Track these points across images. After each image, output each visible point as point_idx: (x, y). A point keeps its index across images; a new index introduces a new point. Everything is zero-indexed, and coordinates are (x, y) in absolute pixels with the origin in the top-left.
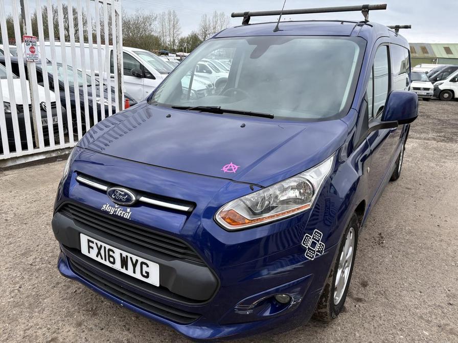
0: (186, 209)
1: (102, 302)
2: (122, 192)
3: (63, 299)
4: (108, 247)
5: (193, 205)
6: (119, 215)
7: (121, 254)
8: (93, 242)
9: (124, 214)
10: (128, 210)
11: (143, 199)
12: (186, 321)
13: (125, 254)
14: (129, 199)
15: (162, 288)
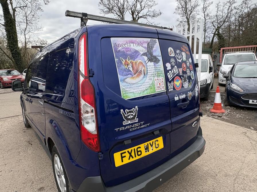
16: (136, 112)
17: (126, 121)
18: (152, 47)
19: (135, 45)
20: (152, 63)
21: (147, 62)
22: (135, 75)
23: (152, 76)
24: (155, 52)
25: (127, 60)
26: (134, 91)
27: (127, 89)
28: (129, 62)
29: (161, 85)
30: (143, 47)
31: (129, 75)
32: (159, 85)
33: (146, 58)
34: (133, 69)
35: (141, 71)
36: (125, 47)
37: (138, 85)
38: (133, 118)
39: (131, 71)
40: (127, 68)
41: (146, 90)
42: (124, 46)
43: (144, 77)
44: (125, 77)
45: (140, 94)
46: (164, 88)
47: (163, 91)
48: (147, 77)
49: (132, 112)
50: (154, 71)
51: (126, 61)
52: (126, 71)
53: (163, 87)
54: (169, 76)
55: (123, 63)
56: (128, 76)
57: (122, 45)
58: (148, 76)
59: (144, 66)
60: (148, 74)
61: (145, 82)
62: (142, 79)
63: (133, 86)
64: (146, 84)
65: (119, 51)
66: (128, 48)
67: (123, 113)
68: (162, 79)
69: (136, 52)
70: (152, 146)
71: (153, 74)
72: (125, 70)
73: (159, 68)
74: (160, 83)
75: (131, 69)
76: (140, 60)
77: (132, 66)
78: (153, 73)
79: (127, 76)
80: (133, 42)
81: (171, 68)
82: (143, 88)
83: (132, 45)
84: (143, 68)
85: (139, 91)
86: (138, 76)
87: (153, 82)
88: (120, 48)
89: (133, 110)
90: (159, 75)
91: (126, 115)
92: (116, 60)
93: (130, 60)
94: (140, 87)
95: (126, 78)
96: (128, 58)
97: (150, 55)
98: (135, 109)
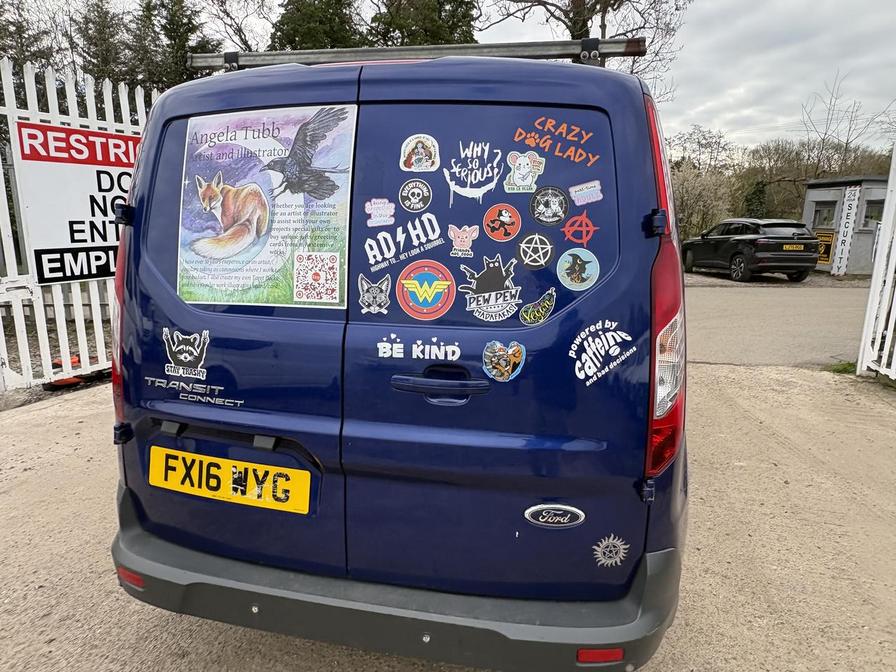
16: (203, 348)
17: (173, 365)
18: (315, 140)
19: (250, 133)
20: (300, 198)
21: (276, 192)
22: (225, 231)
23: (289, 241)
24: (326, 155)
25: (214, 185)
26: (214, 282)
27: (195, 273)
28: (218, 190)
29: (322, 281)
30: (280, 141)
31: (209, 231)
32: (311, 281)
33: (277, 177)
34: (224, 213)
35: (248, 220)
36: (217, 142)
37: (231, 266)
38: (193, 365)
39: (216, 219)
40: (208, 209)
41: (256, 287)
42: (216, 140)
43: (254, 244)
44: (196, 235)
45: (231, 295)
46: (337, 294)
47: (331, 304)
48: (268, 243)
49: (192, 345)
50: (300, 225)
51: (209, 186)
52: (201, 218)
53: (333, 290)
54: (370, 254)
55: (200, 191)
56: (205, 232)
57: (213, 136)
58: (270, 241)
59: (263, 205)
60: (273, 233)
61: (257, 259)
62: (246, 250)
63: (214, 266)
64: (258, 266)
65: (200, 155)
66: (227, 146)
67: (168, 340)
68: (333, 259)
69: (250, 157)
70: (260, 482)
71: (292, 238)
72: (199, 215)
73: (324, 218)
74: (316, 274)
75: (218, 213)
76: (254, 186)
77: (223, 205)
78: (292, 233)
79: (202, 234)
80: (244, 126)
81: (392, 221)
82: (246, 278)
83: (241, 134)
84: (259, 212)
85: (230, 285)
86: (236, 235)
87: (289, 266)
88: (203, 148)
89: (195, 339)
90: (320, 241)
91: (174, 348)
92: (185, 182)
93: (222, 183)
94: (233, 274)
95: (198, 240)
96: (216, 179)
97: (295, 169)
98: (201, 336)
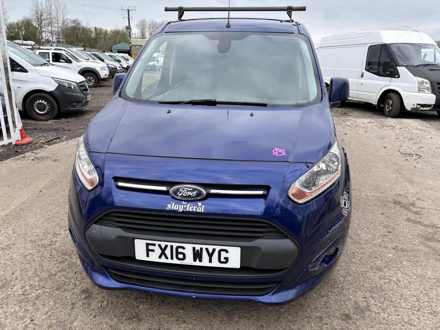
0: (261, 192)
1: (138, 307)
2: (189, 188)
3: (95, 316)
4: (175, 245)
5: (267, 188)
6: (191, 210)
7: (194, 248)
8: (154, 245)
9: (196, 209)
10: (200, 204)
11: (213, 191)
12: (264, 292)
13: (198, 247)
14: (199, 194)
15: (243, 268)
